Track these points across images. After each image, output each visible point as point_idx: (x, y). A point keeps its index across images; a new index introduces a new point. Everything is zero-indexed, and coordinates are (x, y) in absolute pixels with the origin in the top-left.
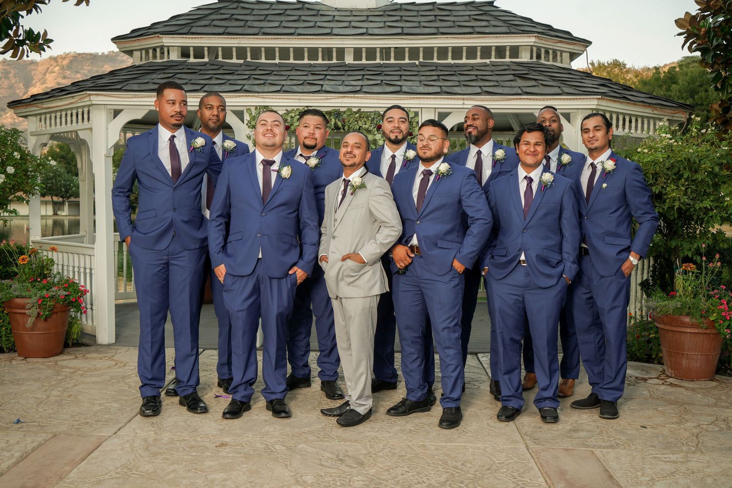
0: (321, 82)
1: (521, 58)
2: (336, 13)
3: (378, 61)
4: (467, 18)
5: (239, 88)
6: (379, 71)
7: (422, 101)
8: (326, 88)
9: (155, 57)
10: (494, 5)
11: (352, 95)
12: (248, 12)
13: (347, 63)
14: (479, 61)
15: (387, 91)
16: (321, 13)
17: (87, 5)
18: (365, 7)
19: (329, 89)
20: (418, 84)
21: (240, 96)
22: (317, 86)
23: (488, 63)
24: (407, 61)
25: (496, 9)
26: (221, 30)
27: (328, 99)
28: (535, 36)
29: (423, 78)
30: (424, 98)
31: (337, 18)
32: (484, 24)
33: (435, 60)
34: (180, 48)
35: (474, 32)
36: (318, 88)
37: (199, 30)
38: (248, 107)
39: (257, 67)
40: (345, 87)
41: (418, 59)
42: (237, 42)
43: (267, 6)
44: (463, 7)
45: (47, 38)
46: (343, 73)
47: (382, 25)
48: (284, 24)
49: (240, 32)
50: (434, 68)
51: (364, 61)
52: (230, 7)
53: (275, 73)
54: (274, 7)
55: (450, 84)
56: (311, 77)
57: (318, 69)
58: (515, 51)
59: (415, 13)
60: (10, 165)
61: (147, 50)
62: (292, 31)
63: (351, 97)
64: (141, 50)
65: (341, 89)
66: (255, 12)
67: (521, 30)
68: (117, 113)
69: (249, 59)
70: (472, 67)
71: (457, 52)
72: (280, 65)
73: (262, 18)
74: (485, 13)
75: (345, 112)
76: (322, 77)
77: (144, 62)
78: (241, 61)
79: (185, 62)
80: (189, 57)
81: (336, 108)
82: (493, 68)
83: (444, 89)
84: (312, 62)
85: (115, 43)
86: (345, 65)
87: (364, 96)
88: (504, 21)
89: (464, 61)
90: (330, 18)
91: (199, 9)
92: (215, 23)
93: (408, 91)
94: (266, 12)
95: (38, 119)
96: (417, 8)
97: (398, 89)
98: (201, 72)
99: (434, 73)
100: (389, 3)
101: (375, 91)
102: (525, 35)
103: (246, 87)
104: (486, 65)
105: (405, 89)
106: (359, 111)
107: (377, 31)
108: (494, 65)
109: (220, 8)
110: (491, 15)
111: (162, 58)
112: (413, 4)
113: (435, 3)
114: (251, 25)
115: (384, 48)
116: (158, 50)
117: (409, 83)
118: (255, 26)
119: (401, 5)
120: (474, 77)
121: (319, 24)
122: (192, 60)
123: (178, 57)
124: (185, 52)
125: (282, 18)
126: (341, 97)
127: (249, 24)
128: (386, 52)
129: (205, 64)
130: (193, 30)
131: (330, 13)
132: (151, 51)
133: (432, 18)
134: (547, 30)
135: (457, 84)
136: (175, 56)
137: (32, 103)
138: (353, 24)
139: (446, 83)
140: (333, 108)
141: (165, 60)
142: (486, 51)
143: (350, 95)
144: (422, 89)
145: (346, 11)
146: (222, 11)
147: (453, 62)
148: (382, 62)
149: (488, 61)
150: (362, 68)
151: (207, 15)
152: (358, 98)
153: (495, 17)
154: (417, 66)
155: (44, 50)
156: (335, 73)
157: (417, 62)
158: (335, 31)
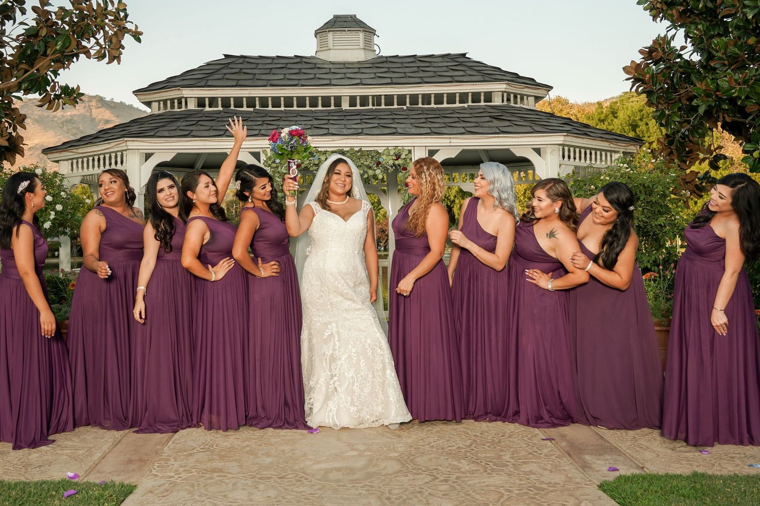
0: (326, 126)
1: (494, 102)
2: (331, 66)
3: (371, 107)
4: (445, 69)
5: (257, 132)
6: (373, 116)
7: (414, 141)
8: (331, 131)
9: (172, 107)
10: (466, 56)
11: (355, 137)
12: (254, 66)
13: (344, 109)
14: (458, 105)
15: (385, 133)
16: (318, 66)
17: (119, 64)
18: (356, 60)
19: (334, 132)
20: (410, 126)
21: (257, 139)
22: (323, 130)
23: (466, 106)
24: (396, 106)
25: (469, 60)
26: (234, 83)
27: (334, 140)
28: (506, 84)
29: (413, 121)
30: (417, 138)
31: (333, 70)
32: (461, 73)
33: (420, 105)
34: (197, 99)
35: (453, 80)
36: (325, 131)
37: (215, 83)
38: (263, 149)
39: (267, 114)
40: (348, 130)
41: (405, 104)
42: (248, 93)
43: (270, 61)
44: (440, 59)
45: (80, 92)
46: (343, 118)
47: (373, 76)
48: (288, 76)
49: (251, 85)
50: (421, 112)
51: (358, 107)
52: (237, 62)
53: (283, 119)
54: (275, 61)
55: (437, 125)
56: (316, 122)
57: (320, 114)
58: (488, 97)
59: (400, 65)
60: (58, 204)
61: (165, 102)
62: (296, 82)
63: (354, 138)
64: (159, 101)
65: (345, 132)
66: (260, 66)
67: (494, 79)
68: (148, 156)
69: (257, 107)
70: (454, 111)
71: (439, 98)
72: (285, 112)
73: (268, 71)
74: (461, 64)
75: (348, 151)
76: (326, 122)
77: (162, 111)
78: (251, 109)
79: (202, 110)
80: (204, 106)
81: (341, 148)
82: (471, 111)
83: (434, 130)
84: (313, 109)
85: (136, 95)
86: (342, 111)
87: (365, 137)
88: (478, 71)
89: (445, 105)
90: (327, 71)
91: (208, 64)
92: (227, 76)
93: (403, 132)
94: (270, 66)
95: (70, 163)
96: (400, 60)
97: (394, 131)
98: (219, 119)
99: (421, 116)
100: (376, 56)
101: (375, 133)
102: (498, 83)
103: (262, 132)
104: (464, 108)
105: (400, 131)
106: (360, 151)
107: (369, 81)
108: (470, 108)
109: (229, 64)
110: (466, 66)
111: (180, 107)
112: (397, 56)
113: (416, 55)
114: (259, 78)
115: (375, 95)
116: (176, 101)
117: (402, 126)
118: (263, 78)
119: (386, 57)
120: (457, 120)
121: (318, 76)
122: (207, 109)
123: (195, 107)
124: (201, 102)
125: (285, 71)
126: (346, 139)
127: (257, 76)
128: (377, 99)
129: (220, 112)
130: (209, 83)
131: (326, 66)
132: (169, 102)
133: (416, 69)
134: (515, 78)
135: (444, 125)
136: (192, 106)
137: (68, 149)
138: (348, 75)
139: (434, 125)
140: (338, 148)
141: (183, 109)
142: (463, 97)
143: (353, 137)
144: (414, 131)
145: (339, 63)
146: (231, 66)
147: (435, 106)
148: (374, 108)
149: (466, 105)
150: (358, 113)
151: (218, 70)
152: (360, 139)
153: (470, 67)
154: (405, 110)
155: (77, 103)
156: (336, 118)
157: (405, 107)
158: (334, 82)
